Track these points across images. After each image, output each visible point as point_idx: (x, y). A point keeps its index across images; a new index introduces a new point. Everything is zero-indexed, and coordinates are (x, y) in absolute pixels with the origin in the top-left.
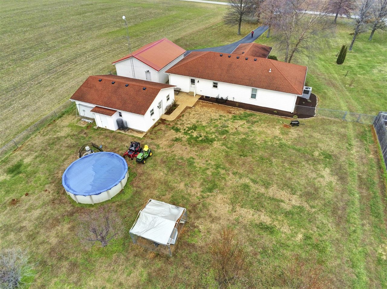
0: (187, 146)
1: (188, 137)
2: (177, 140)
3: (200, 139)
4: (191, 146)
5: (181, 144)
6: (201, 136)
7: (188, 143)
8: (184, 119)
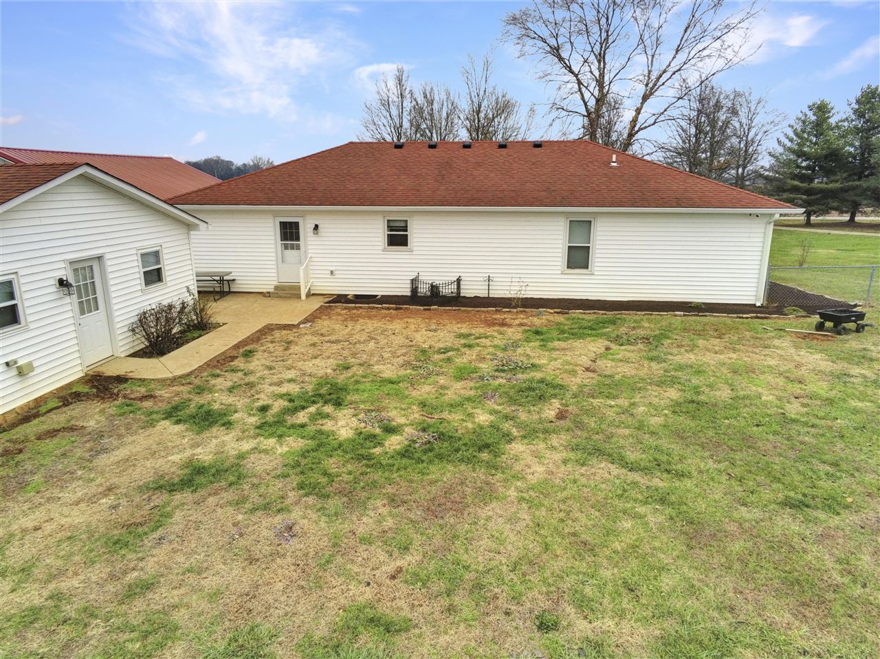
0: (296, 514)
1: (294, 443)
2: (200, 479)
3: (394, 443)
4: (334, 503)
5: (238, 503)
6: (390, 430)
7: (301, 486)
8: (256, 363)
